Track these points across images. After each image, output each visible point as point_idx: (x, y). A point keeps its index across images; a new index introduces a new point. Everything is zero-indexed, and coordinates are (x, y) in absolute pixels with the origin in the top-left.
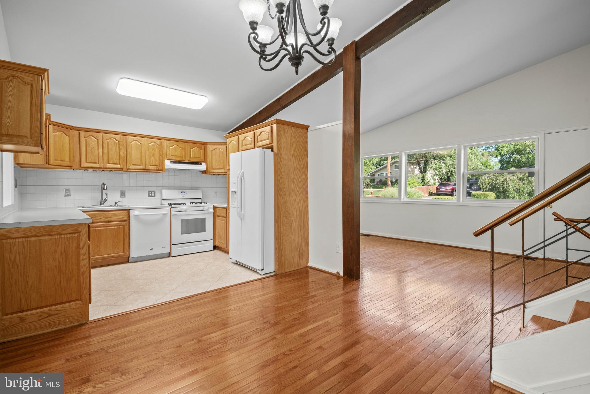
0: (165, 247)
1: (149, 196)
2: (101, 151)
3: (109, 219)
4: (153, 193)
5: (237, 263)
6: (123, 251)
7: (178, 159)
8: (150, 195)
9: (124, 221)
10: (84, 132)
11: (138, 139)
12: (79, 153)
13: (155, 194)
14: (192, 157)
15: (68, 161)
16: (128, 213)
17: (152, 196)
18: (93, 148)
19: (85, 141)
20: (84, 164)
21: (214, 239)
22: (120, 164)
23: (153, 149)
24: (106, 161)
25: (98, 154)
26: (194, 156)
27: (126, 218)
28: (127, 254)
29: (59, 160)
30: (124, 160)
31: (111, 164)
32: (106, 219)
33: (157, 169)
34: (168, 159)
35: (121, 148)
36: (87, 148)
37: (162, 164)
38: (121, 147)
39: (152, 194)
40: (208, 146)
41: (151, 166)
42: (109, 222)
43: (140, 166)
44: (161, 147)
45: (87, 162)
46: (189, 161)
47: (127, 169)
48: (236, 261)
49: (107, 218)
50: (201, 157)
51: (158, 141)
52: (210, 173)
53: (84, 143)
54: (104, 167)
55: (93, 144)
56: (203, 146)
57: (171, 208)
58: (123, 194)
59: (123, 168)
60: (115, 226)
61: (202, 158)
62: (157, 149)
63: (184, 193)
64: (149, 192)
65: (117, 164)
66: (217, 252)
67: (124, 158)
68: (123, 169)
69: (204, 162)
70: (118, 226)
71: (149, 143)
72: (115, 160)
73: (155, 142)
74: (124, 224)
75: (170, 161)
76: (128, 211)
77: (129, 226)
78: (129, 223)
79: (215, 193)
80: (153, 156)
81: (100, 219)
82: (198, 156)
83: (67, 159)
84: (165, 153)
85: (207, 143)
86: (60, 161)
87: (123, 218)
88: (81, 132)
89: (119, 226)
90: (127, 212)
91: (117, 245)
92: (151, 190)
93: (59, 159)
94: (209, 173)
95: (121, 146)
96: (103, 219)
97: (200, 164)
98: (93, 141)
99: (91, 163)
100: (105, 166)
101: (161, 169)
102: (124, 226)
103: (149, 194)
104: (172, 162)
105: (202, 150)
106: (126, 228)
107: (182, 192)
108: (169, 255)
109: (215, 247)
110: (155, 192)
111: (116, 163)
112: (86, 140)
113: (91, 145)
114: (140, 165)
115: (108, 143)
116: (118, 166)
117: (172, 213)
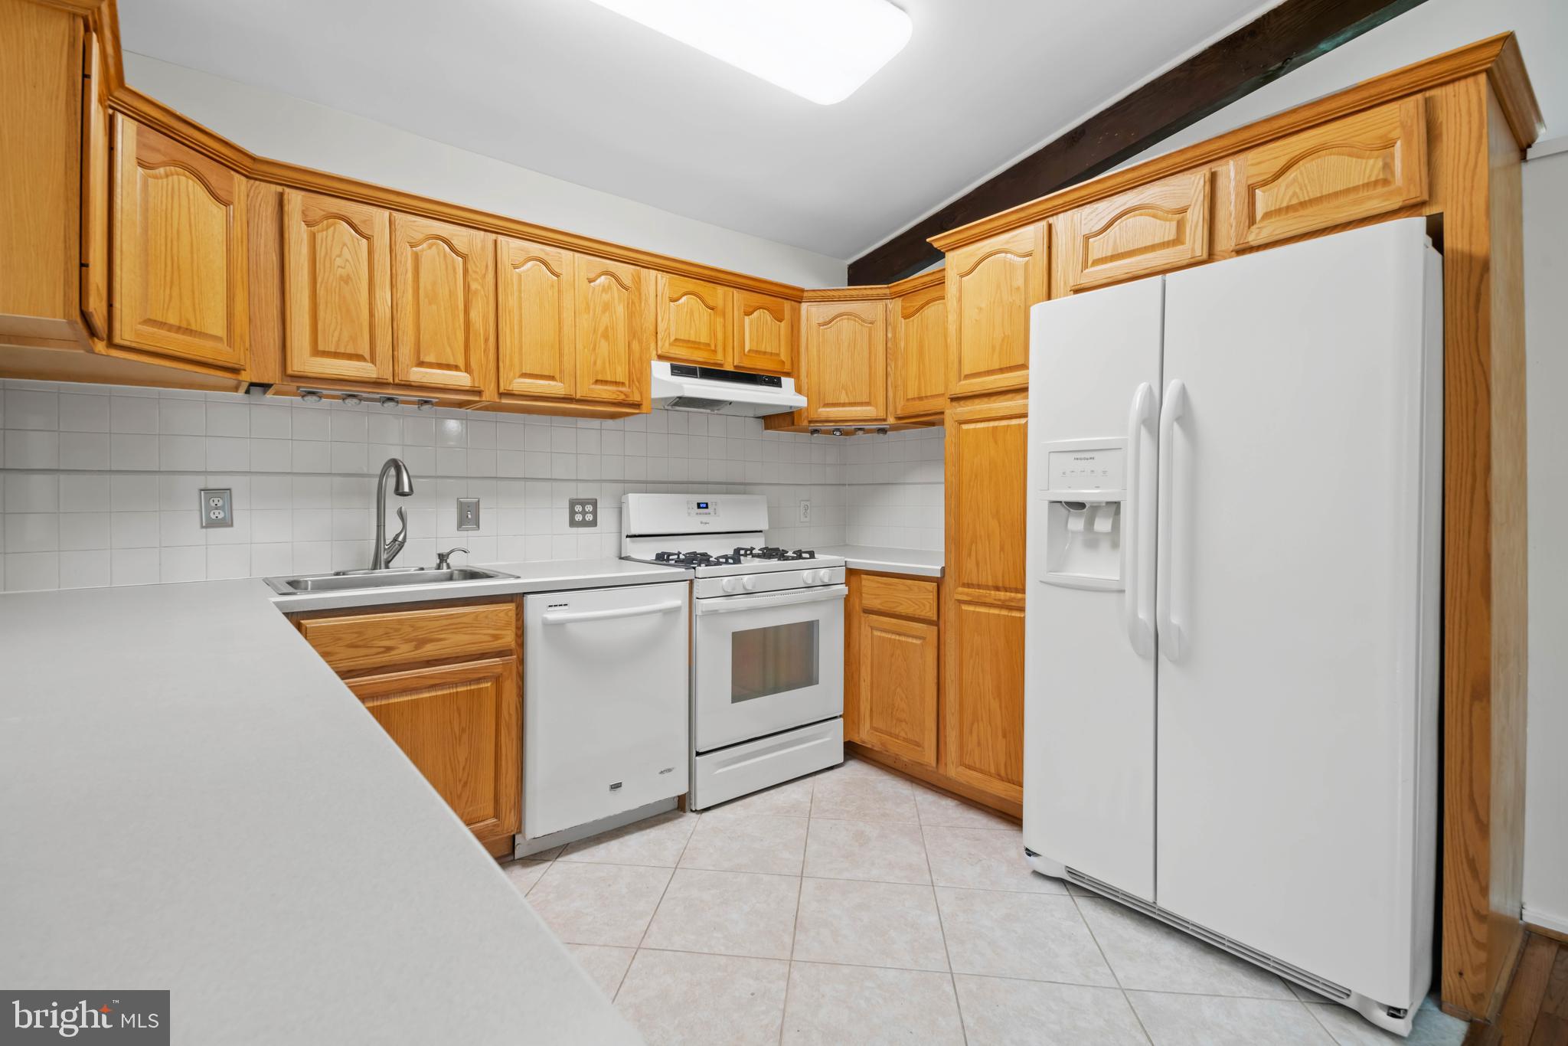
0: (669, 770)
1: (573, 523)
2: (384, 296)
3: (429, 650)
4: (589, 508)
5: (1073, 884)
6: (490, 810)
7: (699, 357)
8: (579, 518)
9: (499, 654)
10: (303, 193)
11: (547, 254)
12: (277, 302)
13: (595, 513)
14: (749, 351)
15: (219, 339)
16: (517, 615)
17: (584, 524)
18: (346, 280)
19: (305, 237)
20: (303, 362)
21: (850, 714)
22: (468, 369)
23: (607, 307)
24: (405, 352)
25: (371, 315)
26: (755, 348)
27: (509, 638)
28: (510, 820)
29: (170, 328)
30: (485, 351)
31: (430, 365)
32: (417, 648)
33: (622, 397)
34: (661, 357)
35: (477, 290)
36: (319, 280)
37: (640, 376)
38: (474, 286)
39: (584, 513)
40: (804, 306)
41: (597, 382)
42: (429, 663)
43: (552, 383)
44: (636, 301)
45: (317, 352)
46: (736, 367)
47: (501, 395)
48: (1070, 871)
49: (421, 643)
50: (778, 355)
51: (625, 271)
52: (810, 422)
53: (305, 250)
54: (397, 381)
55: (347, 260)
56: (787, 305)
57: (691, 582)
58: (468, 516)
59: (482, 388)
60: (456, 684)
61: (783, 357)
62: (622, 306)
63: (707, 507)
64: (573, 503)
65: (456, 368)
66: (856, 770)
67: (486, 340)
68: (479, 393)
69: (788, 374)
70: (470, 682)
71: (592, 276)
72: (448, 350)
73: (613, 275)
74: (499, 670)
75: (667, 365)
76: (517, 599)
77: (521, 677)
78: (522, 661)
79: (806, 508)
80: (605, 336)
81: (389, 649)
82: (769, 350)
83: (218, 328)
84: (652, 328)
85: (803, 291)
86: (179, 329)
87: (496, 637)
88: (287, 190)
89: (479, 680)
90: (512, 606)
91: (466, 783)
92: (582, 496)
93: (173, 320)
94: (805, 423)
95: (476, 280)
96: (404, 652)
97: (774, 381)
98: (345, 244)
99: (336, 355)
100: (401, 377)
101: (636, 398)
102: (497, 680)
103: (572, 513)
104: (679, 370)
105: (783, 324)
106: (509, 687)
107: (699, 506)
108: (682, 805)
109: (853, 750)
110: (594, 503)
111: (452, 362)
112: (313, 238)
113: (339, 262)
114: (552, 378)
115: (417, 258)
116: (462, 379)
117: (701, 606)
